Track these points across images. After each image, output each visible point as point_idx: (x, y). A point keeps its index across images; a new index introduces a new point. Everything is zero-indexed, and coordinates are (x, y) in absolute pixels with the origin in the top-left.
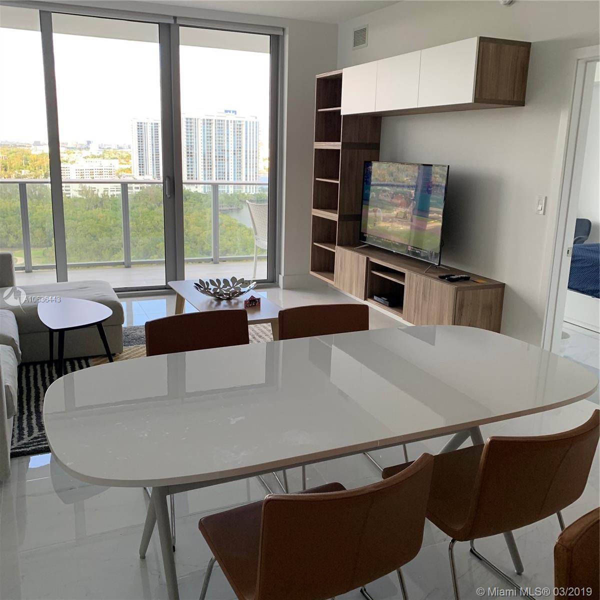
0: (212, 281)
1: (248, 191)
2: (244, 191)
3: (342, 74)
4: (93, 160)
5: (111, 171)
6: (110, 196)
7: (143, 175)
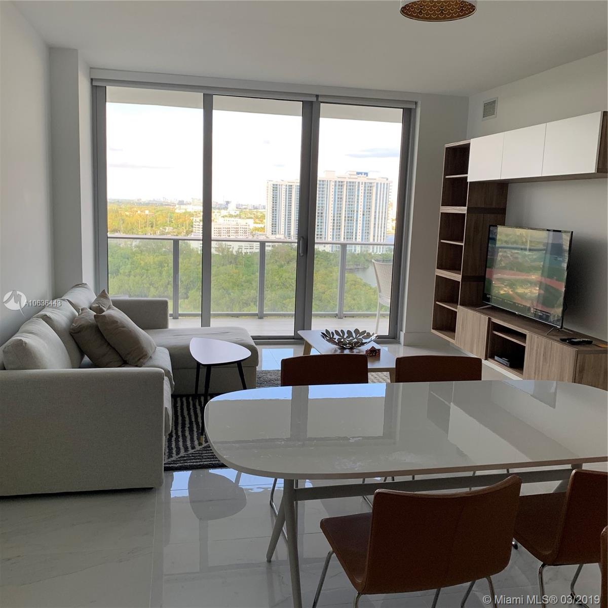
0: (337, 332)
1: (375, 251)
2: (371, 251)
3: (470, 143)
4: (230, 219)
5: (246, 230)
6: (244, 254)
7: (275, 234)
